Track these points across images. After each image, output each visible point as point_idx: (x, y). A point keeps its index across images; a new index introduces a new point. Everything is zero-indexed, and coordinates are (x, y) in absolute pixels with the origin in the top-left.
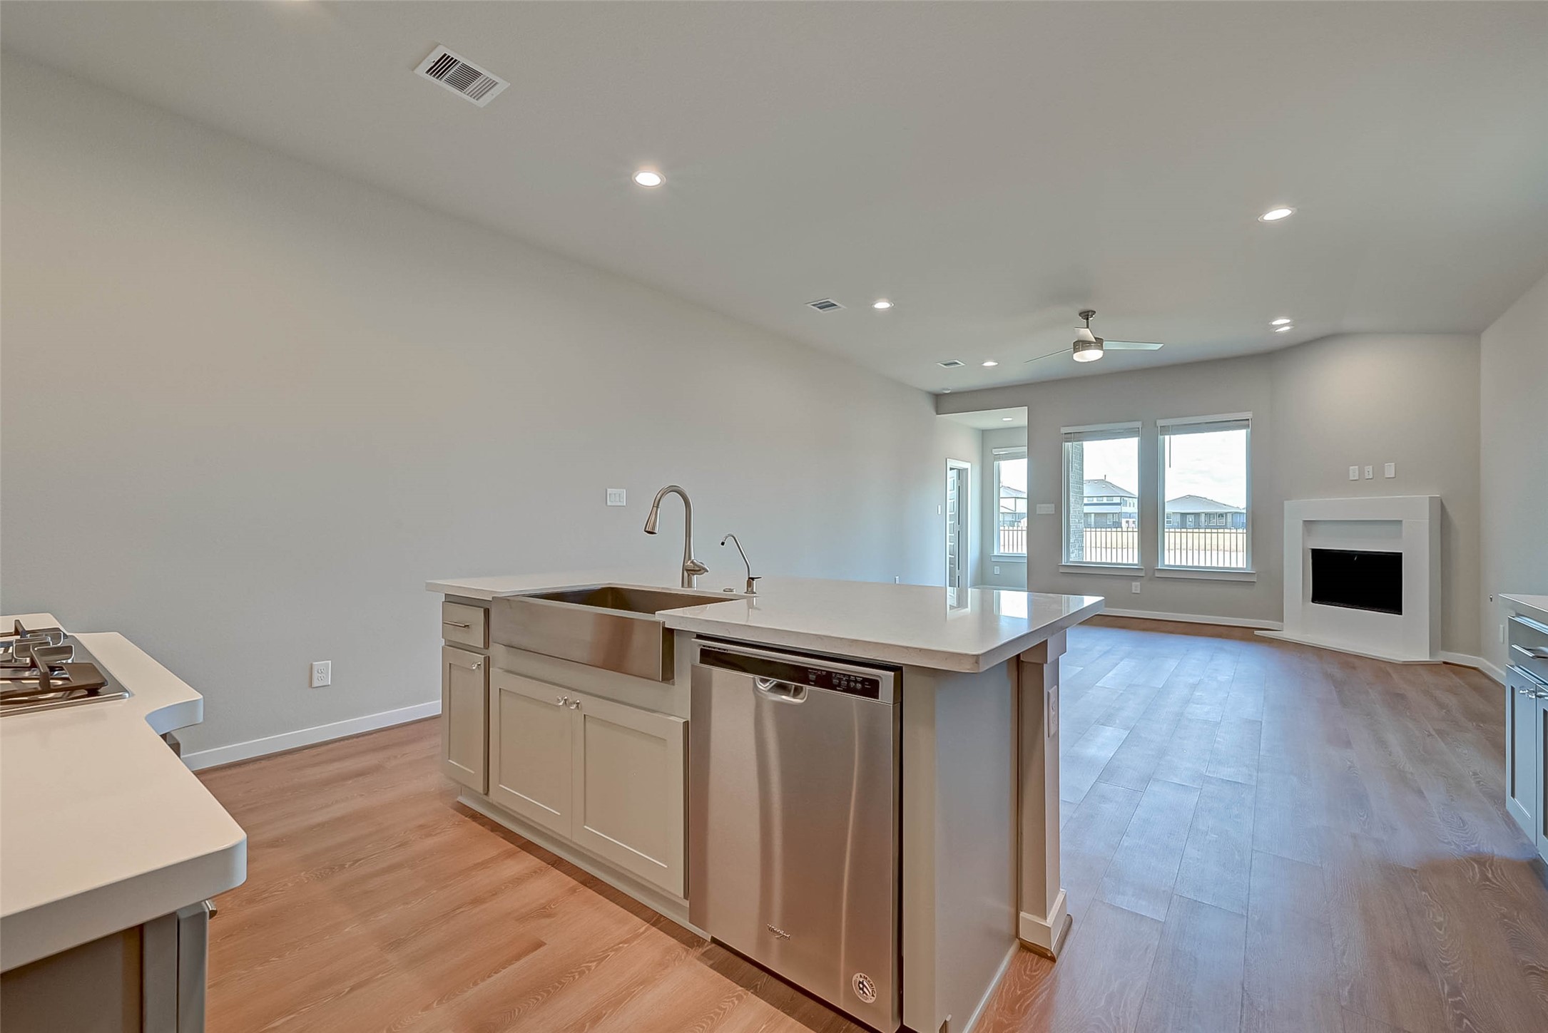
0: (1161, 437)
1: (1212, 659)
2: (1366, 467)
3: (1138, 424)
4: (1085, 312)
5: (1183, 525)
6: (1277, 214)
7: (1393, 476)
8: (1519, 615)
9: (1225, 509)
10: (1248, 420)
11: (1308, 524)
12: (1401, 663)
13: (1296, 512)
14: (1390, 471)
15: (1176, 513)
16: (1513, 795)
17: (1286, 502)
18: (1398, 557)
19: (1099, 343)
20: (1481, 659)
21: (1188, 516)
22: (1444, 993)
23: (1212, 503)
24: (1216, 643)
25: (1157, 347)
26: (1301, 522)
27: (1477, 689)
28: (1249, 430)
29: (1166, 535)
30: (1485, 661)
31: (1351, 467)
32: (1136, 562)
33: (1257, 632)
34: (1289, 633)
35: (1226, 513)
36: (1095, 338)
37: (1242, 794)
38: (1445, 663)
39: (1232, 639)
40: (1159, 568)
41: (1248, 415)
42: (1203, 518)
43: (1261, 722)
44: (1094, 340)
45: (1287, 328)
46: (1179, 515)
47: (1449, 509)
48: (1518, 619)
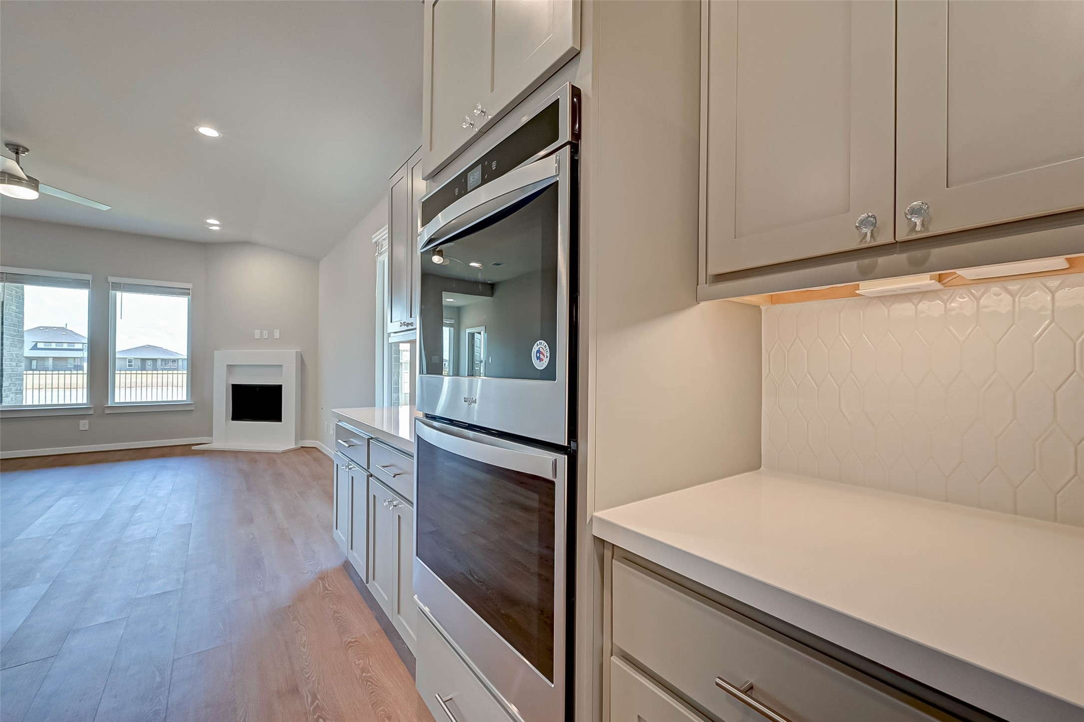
0: (112, 292)
1: (154, 478)
2: (264, 331)
3: (89, 277)
4: (14, 145)
5: (143, 368)
6: (208, 131)
7: (278, 337)
8: (340, 421)
9: (177, 356)
10: (189, 289)
11: (230, 367)
12: (280, 452)
13: (222, 358)
14: (277, 336)
15: (137, 358)
16: (337, 529)
17: (215, 352)
18: (280, 387)
19: (33, 183)
20: (317, 442)
21: (147, 361)
22: (308, 704)
23: (166, 351)
24: (160, 462)
25: (105, 208)
26: (226, 366)
27: (316, 460)
28: (190, 297)
29: (117, 376)
30: (320, 443)
31: (256, 331)
32: (85, 402)
33: (193, 448)
34: (216, 445)
35: (178, 359)
36: (27, 176)
37: (169, 602)
38: (302, 447)
39: (174, 456)
40: (109, 405)
41: (190, 286)
42: (159, 363)
43: (191, 524)
44: (25, 177)
45: (217, 228)
46: (139, 361)
47: (305, 359)
48: (339, 424)
